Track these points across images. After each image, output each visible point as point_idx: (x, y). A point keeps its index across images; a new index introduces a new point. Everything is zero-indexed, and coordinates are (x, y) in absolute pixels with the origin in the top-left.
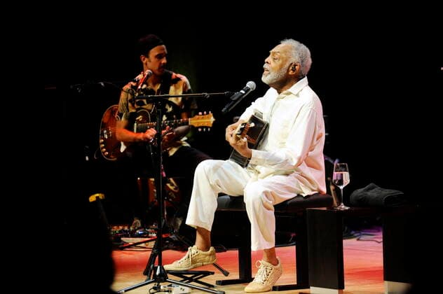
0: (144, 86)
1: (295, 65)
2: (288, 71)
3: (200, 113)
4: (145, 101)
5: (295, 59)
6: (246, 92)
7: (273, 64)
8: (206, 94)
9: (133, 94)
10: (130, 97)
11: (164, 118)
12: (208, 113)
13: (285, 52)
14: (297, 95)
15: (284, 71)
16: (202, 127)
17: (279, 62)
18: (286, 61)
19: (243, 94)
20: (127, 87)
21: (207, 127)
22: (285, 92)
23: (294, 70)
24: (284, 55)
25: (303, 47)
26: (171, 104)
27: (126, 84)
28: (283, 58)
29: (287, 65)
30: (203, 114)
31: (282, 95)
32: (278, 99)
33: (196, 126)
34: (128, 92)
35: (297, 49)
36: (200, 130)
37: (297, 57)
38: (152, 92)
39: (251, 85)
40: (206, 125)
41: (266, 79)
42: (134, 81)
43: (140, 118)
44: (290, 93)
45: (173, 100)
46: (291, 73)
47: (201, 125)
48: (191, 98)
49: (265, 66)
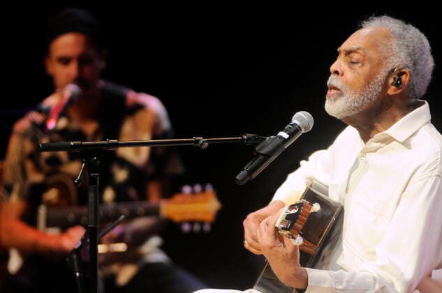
0: (63, 123)
1: (401, 74)
2: (385, 86)
3: (187, 189)
4: (63, 155)
5: (398, 59)
6: (291, 135)
7: (349, 75)
8: (202, 139)
9: (35, 141)
10: (28, 147)
11: (109, 195)
12: (203, 190)
13: (375, 45)
14: (406, 144)
15: (376, 88)
16: (192, 222)
17: (363, 70)
18: (379, 64)
19: (285, 141)
20: (23, 125)
21: (202, 223)
22: (377, 136)
23: (398, 84)
24: (372, 54)
25: (414, 33)
26: (123, 163)
27: (21, 116)
28: (370, 60)
29: (383, 74)
30: (193, 193)
31: (372, 144)
32: (364, 152)
33: (177, 218)
34: (24, 135)
35: (400, 37)
36: (186, 228)
37: (403, 55)
38: (80, 135)
39: (302, 119)
40: (199, 216)
41: (334, 107)
42: (40, 111)
43: (52, 195)
44: (389, 140)
45: (127, 153)
46: (392, 91)
47: (189, 216)
48: (170, 150)
49: (333, 80)
